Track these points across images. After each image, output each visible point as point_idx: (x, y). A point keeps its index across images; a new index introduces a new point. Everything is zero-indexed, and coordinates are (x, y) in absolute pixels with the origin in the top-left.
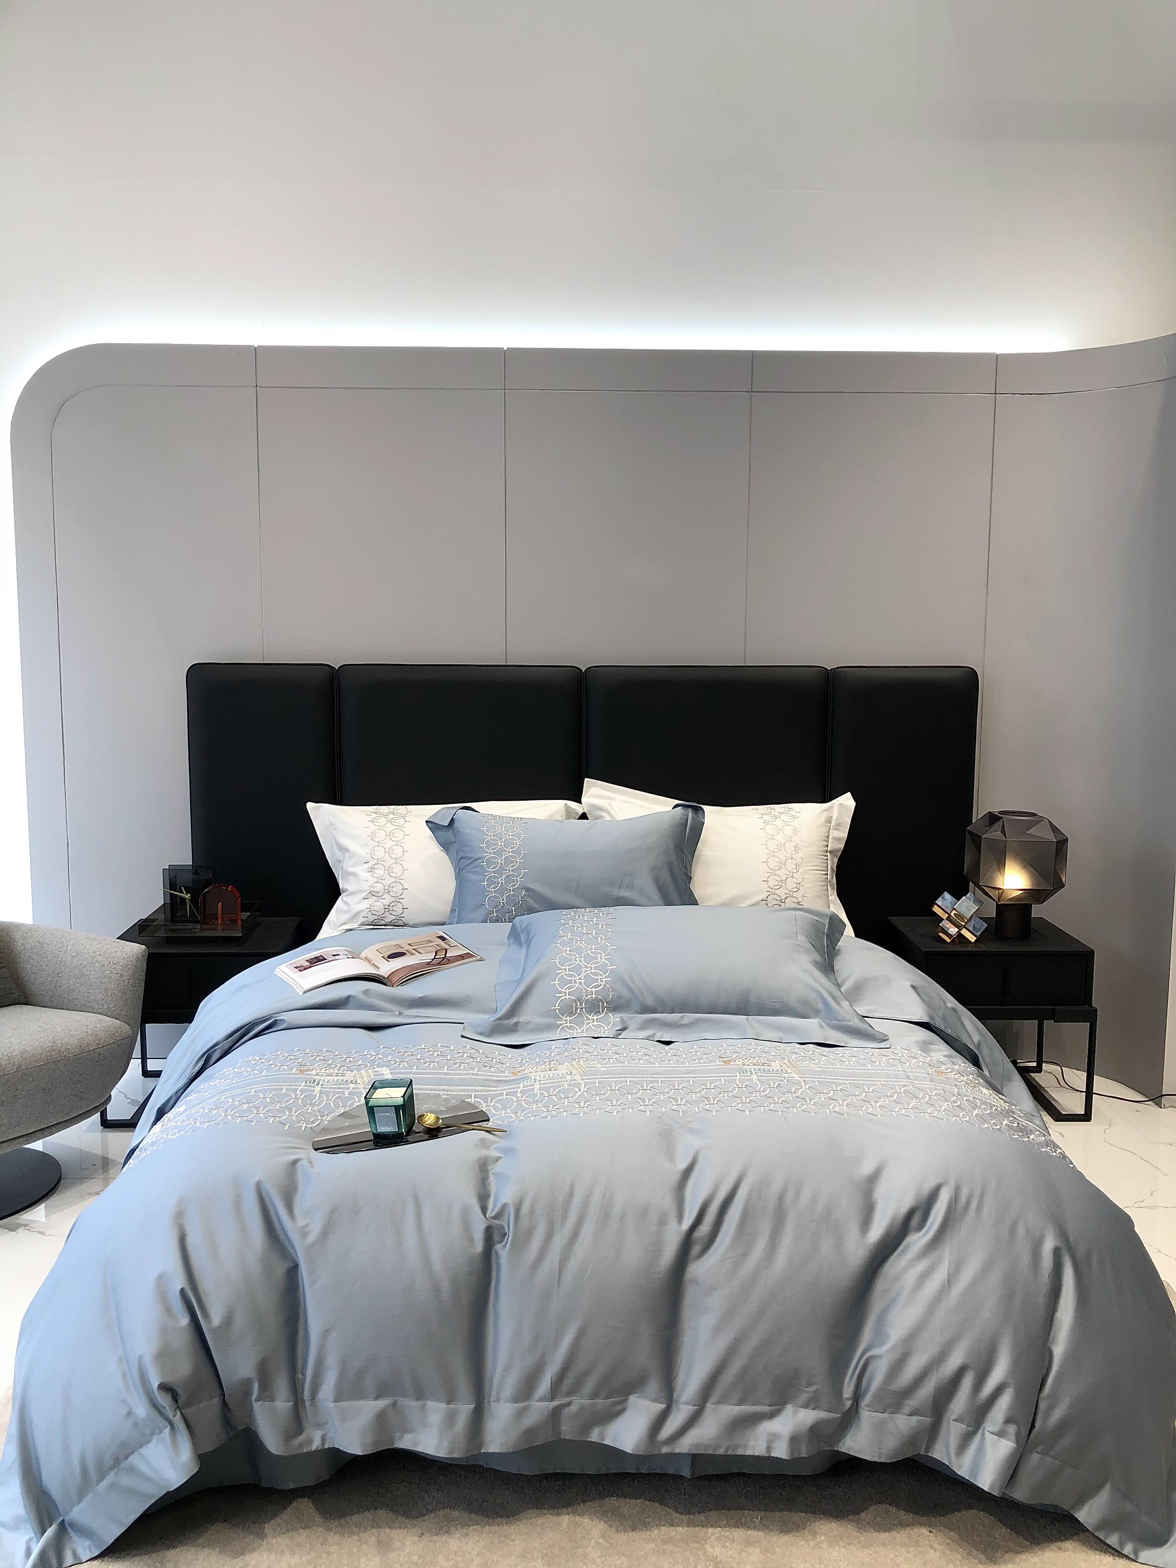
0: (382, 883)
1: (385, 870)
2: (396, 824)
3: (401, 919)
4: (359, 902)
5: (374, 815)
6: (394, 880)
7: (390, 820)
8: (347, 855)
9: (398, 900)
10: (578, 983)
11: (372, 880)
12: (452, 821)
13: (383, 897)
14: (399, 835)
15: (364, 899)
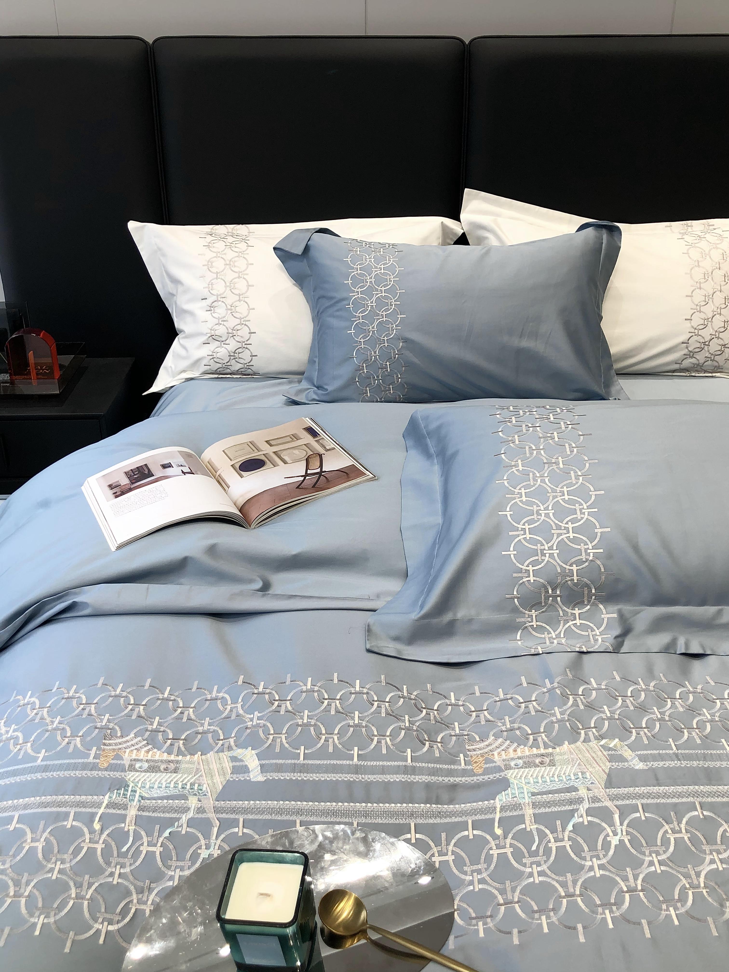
0: (225, 326)
1: (227, 309)
2: (236, 250)
3: (250, 367)
4: (199, 347)
5: (209, 238)
6: (238, 321)
7: (229, 244)
8: (180, 289)
9: (245, 345)
10: (547, 555)
11: (212, 321)
12: (307, 249)
13: (227, 342)
14: (241, 264)
15: (204, 344)
